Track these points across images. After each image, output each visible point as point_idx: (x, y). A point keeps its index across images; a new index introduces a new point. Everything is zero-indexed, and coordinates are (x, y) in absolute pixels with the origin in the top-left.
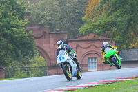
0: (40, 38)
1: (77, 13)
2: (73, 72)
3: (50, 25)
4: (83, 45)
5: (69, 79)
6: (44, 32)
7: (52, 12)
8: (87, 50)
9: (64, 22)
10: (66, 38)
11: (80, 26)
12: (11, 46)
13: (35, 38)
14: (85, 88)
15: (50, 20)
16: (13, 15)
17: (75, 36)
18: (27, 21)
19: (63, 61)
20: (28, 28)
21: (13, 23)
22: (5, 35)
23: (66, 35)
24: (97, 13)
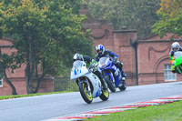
0: (101, 38)
1: (150, 5)
2: (95, 91)
3: (115, 21)
4: (158, 47)
6: (106, 31)
7: (117, 4)
8: (163, 55)
9: (133, 17)
10: (135, 38)
11: (154, 23)
14: (160, 104)
15: (114, 14)
16: (65, 8)
17: (148, 36)
18: (83, 17)
19: (79, 75)
20: (85, 25)
21: (64, 19)
22: (54, 35)
23: (136, 34)
24: (175, 5)
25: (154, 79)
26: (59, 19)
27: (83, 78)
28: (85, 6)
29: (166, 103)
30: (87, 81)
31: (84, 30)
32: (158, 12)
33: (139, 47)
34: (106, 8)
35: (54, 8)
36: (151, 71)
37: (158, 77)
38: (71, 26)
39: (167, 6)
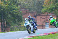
1: (41, 3)
3: (29, 8)
5: (30, 33)
6: (26, 12)
7: (30, 3)
9: (35, 7)
10: (36, 14)
12: (13, 18)
13: (23, 14)
14: (44, 35)
15: (29, 6)
16: (14, 4)
17: (40, 13)
18: (19, 7)
21: (13, 8)
22: (10, 13)
23: (36, 13)
24: (49, 3)
25: (42, 27)
26: (12, 8)
27: (28, 26)
28: (20, 4)
29: (45, 35)
30: (29, 27)
31: (19, 11)
32: (43, 6)
33: (37, 17)
34: (26, 5)
35: (10, 4)
36: (41, 25)
37: (43, 27)
38: (15, 10)
39: (46, 4)
